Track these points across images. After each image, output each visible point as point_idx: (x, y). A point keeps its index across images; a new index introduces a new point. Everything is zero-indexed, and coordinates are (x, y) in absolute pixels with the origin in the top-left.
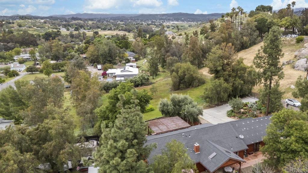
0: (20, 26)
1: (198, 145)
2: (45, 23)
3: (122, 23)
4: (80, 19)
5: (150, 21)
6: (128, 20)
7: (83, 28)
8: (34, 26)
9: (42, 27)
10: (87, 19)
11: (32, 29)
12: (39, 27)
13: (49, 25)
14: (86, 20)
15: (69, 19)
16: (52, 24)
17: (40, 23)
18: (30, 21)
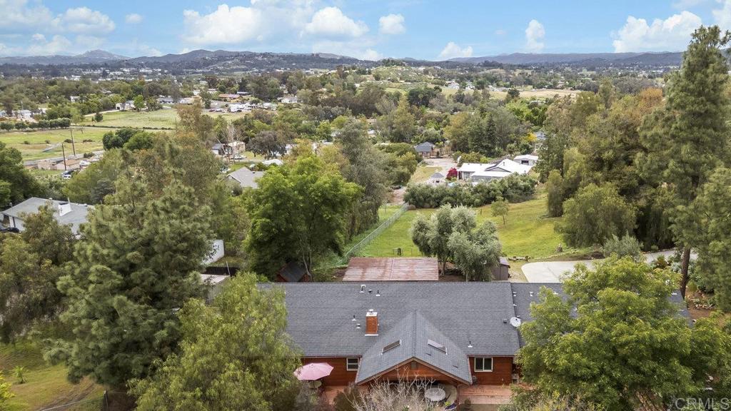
0: (377, 78)
1: (375, 314)
2: (426, 72)
3: (590, 73)
4: (500, 66)
5: (660, 69)
6: (607, 67)
7: (495, 84)
8: (401, 79)
9: (415, 81)
10: (515, 66)
11: (397, 84)
12: (409, 81)
13: (433, 77)
14: (513, 67)
15: (479, 65)
16: (439, 75)
17: (417, 72)
18: (399, 68)
